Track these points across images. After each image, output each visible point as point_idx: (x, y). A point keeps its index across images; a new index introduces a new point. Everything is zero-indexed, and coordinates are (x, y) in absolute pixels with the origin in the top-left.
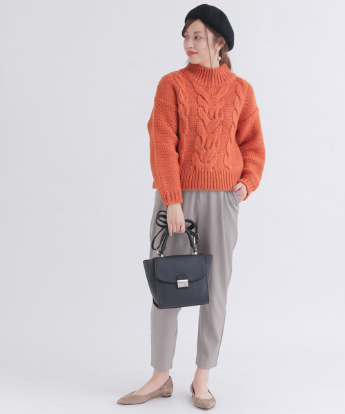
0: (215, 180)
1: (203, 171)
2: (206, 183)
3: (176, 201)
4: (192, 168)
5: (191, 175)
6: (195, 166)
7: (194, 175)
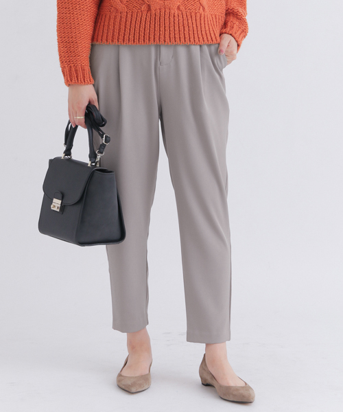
0: (182, 28)
1: (163, 13)
2: (167, 33)
3: (84, 82)
4: (144, 8)
5: (144, 19)
6: (149, 7)
7: (148, 19)
